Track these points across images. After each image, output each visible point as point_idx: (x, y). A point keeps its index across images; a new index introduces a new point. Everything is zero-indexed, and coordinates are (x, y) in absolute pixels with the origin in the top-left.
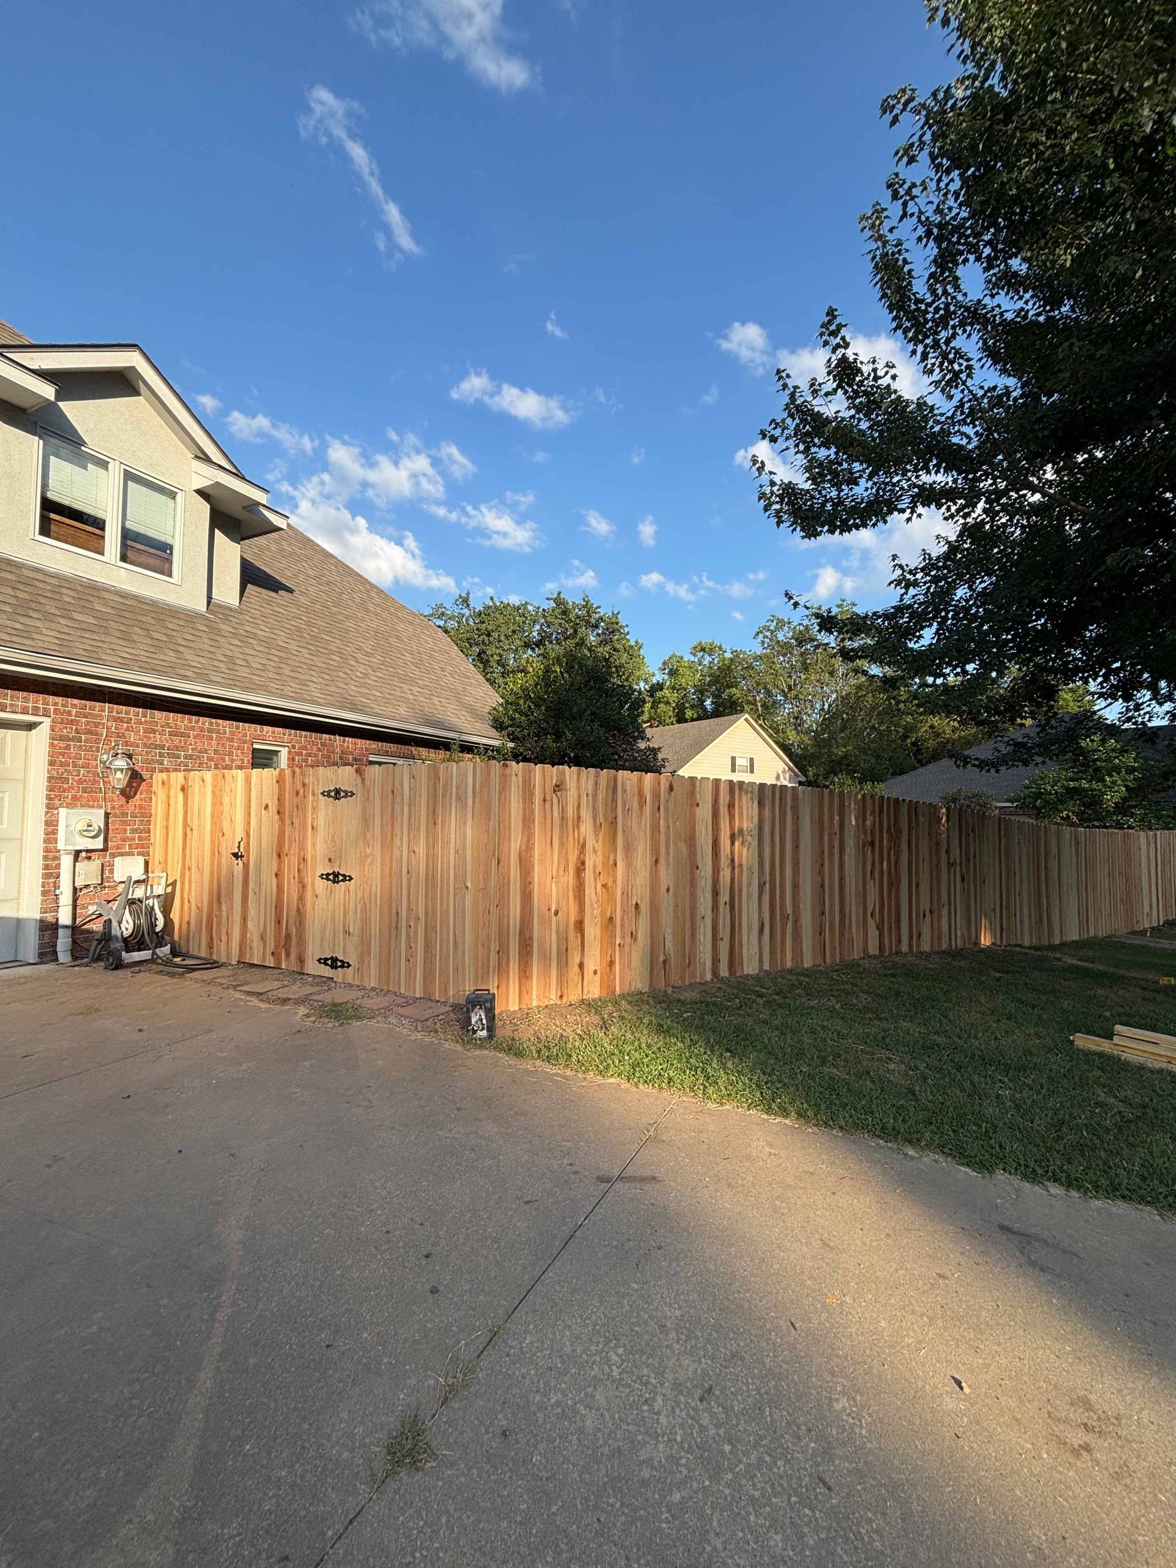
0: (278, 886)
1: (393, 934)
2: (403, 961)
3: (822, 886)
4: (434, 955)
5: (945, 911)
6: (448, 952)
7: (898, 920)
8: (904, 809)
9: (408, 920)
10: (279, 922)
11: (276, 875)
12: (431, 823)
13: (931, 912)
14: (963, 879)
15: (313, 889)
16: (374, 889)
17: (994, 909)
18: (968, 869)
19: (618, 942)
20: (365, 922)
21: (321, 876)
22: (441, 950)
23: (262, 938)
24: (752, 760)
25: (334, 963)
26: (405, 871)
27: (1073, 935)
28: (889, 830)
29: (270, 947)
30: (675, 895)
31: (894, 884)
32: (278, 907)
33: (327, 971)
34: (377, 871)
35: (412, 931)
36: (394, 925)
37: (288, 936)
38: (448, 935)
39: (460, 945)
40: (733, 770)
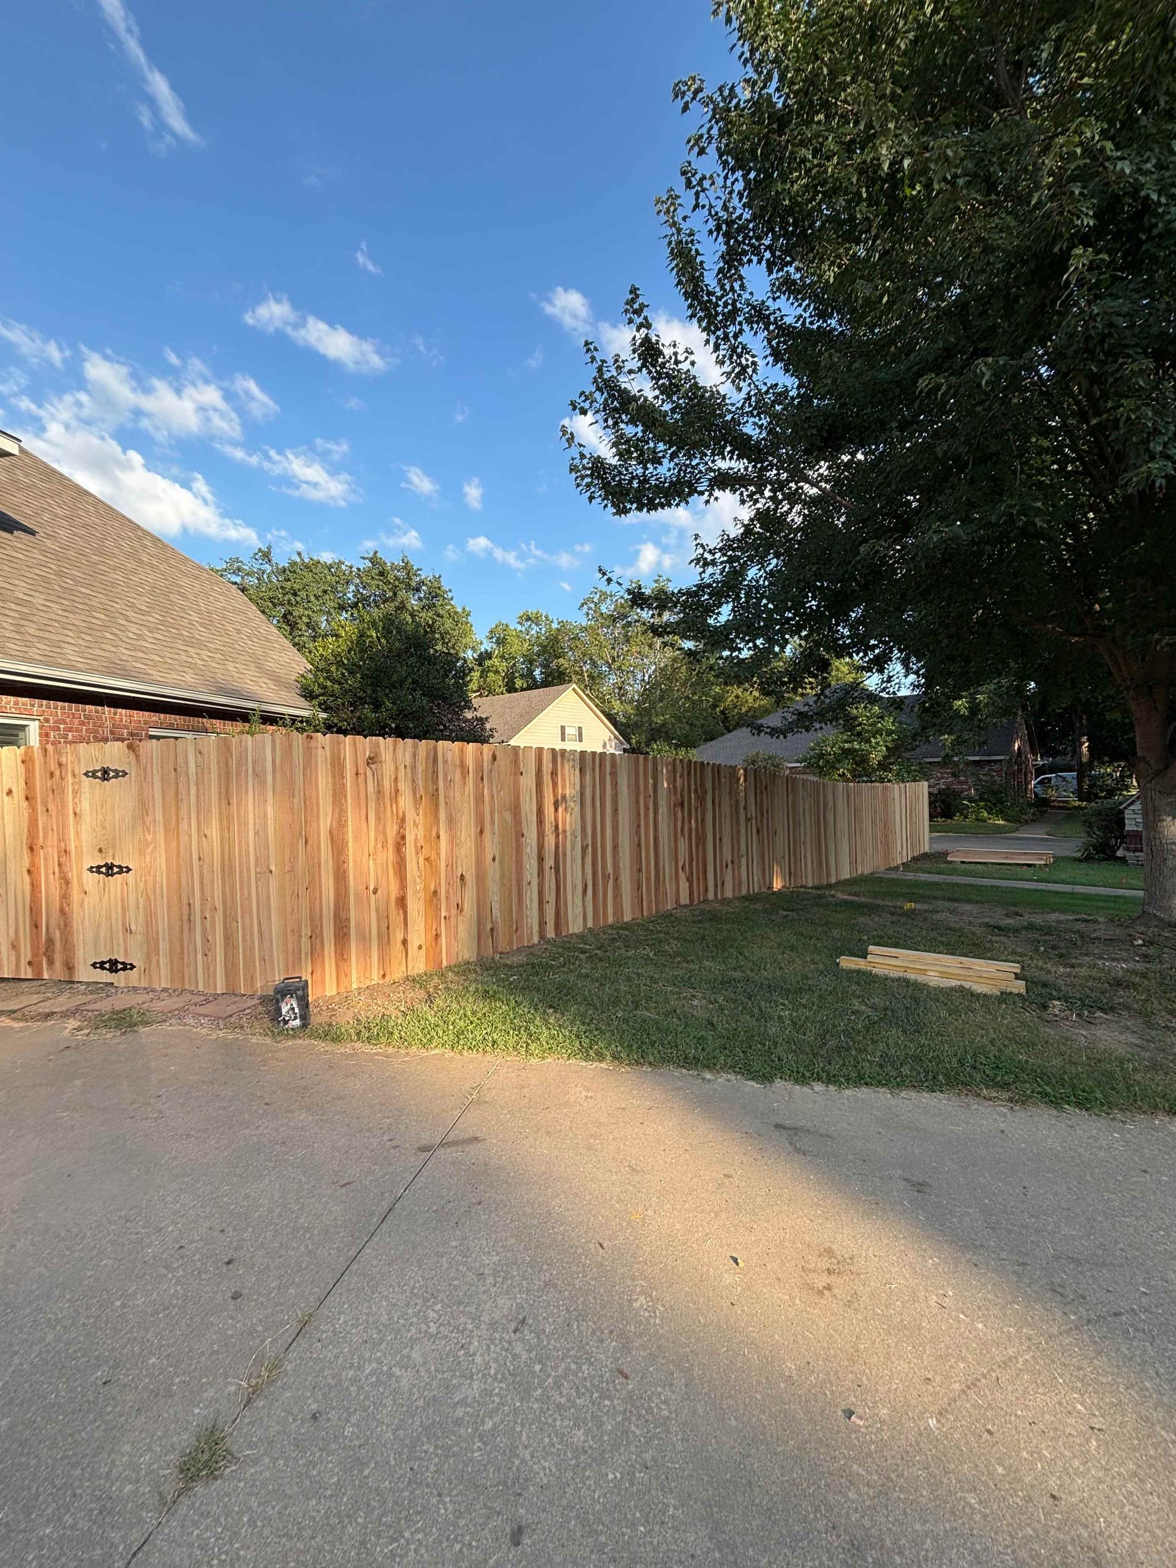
0: (32, 885)
1: (186, 928)
2: (200, 956)
3: (639, 845)
4: (236, 947)
5: (744, 861)
6: (253, 942)
7: (705, 872)
8: (708, 772)
9: (202, 912)
10: (36, 926)
11: (29, 872)
12: (224, 803)
13: (732, 862)
14: (758, 832)
15: (81, 884)
16: (158, 879)
17: (784, 857)
18: (762, 822)
19: (443, 915)
20: (150, 921)
21: (91, 869)
22: (244, 941)
23: (13, 946)
24: (580, 729)
25: (113, 966)
26: (195, 857)
27: (846, 875)
28: (696, 790)
29: (26, 954)
30: (501, 863)
31: (701, 840)
32: (34, 910)
33: (105, 976)
34: (162, 861)
35: (208, 923)
36: (186, 917)
37: (50, 941)
38: (252, 924)
39: (266, 935)
40: (563, 739)
